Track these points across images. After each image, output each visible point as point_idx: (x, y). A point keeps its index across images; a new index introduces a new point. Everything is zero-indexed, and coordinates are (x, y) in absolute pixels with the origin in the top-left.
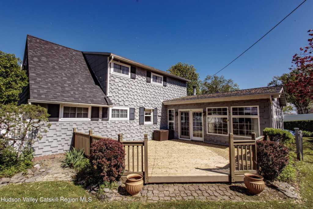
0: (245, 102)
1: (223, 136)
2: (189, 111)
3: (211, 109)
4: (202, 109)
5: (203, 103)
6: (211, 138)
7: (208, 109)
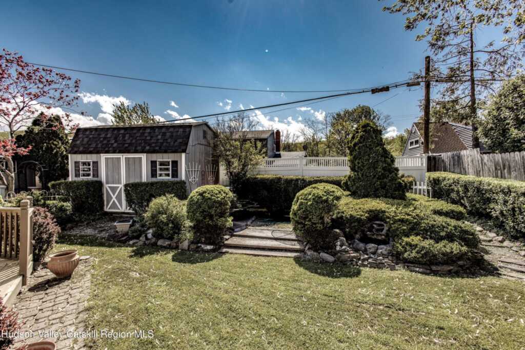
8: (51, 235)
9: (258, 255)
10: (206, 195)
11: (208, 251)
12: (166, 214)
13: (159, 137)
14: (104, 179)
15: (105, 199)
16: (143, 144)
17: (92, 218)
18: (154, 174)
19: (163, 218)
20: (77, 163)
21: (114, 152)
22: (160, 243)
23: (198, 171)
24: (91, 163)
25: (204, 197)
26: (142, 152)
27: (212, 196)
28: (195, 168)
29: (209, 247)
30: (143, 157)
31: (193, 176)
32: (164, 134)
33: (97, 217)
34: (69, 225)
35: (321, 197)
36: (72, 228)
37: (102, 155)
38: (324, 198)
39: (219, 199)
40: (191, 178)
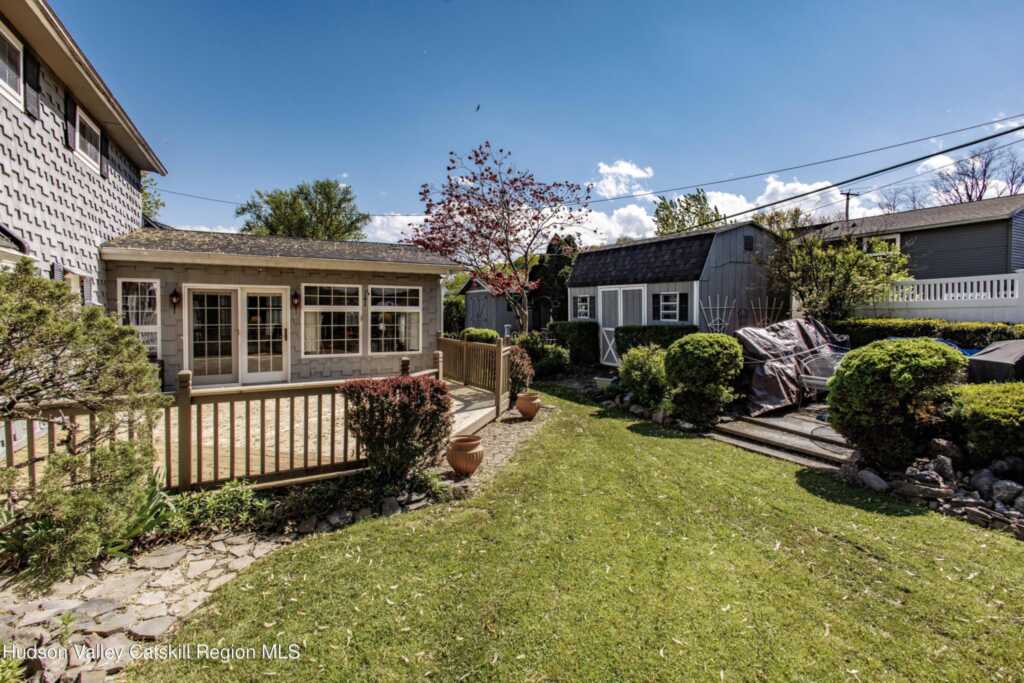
0: (398, 278)
1: (346, 358)
2: (236, 291)
3: (315, 288)
4: (288, 287)
5: (292, 270)
6: (314, 368)
7: (307, 288)
8: (525, 377)
9: (752, 451)
10: (688, 347)
11: (684, 430)
12: (641, 370)
13: (666, 257)
14: (600, 320)
15: (601, 347)
16: (644, 271)
17: (584, 369)
18: (656, 314)
19: (636, 374)
20: (575, 299)
21: (611, 283)
22: (633, 408)
23: (728, 310)
24: (588, 300)
25: (684, 350)
26: (642, 282)
27: (696, 348)
28: (722, 304)
29: (687, 425)
30: (643, 288)
31: (718, 318)
32: (673, 252)
33: (590, 370)
34: (560, 375)
35: (874, 364)
36: (562, 379)
37: (599, 287)
38: (879, 366)
39: (706, 355)
40: (713, 321)
